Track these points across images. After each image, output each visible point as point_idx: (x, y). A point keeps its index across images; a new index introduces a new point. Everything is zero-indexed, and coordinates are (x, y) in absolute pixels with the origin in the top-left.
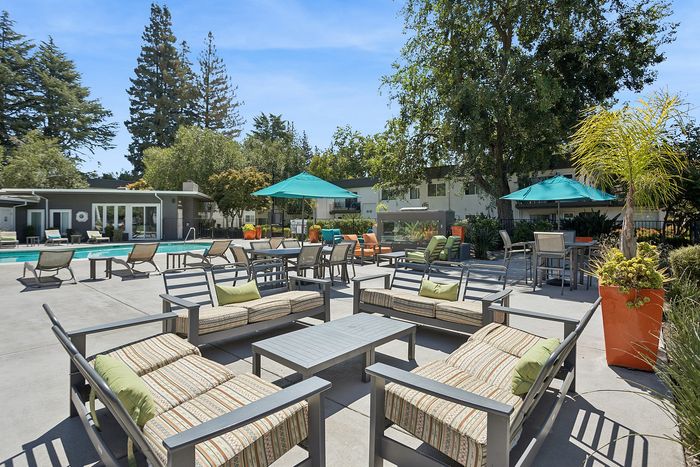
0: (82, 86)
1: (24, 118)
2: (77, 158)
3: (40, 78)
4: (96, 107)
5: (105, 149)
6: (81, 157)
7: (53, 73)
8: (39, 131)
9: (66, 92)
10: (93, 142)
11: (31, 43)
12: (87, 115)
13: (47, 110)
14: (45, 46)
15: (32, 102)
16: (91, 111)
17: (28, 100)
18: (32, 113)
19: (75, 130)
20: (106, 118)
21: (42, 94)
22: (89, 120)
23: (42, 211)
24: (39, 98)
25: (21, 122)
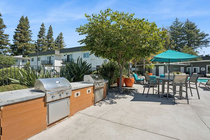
0: (198, 29)
1: (182, 43)
2: (197, 51)
3: (185, 31)
4: (203, 34)
5: (206, 47)
6: (198, 51)
7: (189, 28)
8: (186, 46)
9: (193, 33)
10: (202, 46)
11: (183, 23)
12: (199, 38)
13: (188, 39)
14: (186, 22)
15: (183, 38)
16: (201, 36)
17: (182, 38)
18: (183, 41)
19: (196, 43)
20: (206, 37)
21: (186, 36)
22: (200, 39)
23: (191, 68)
24: (185, 37)
25: (181, 44)
